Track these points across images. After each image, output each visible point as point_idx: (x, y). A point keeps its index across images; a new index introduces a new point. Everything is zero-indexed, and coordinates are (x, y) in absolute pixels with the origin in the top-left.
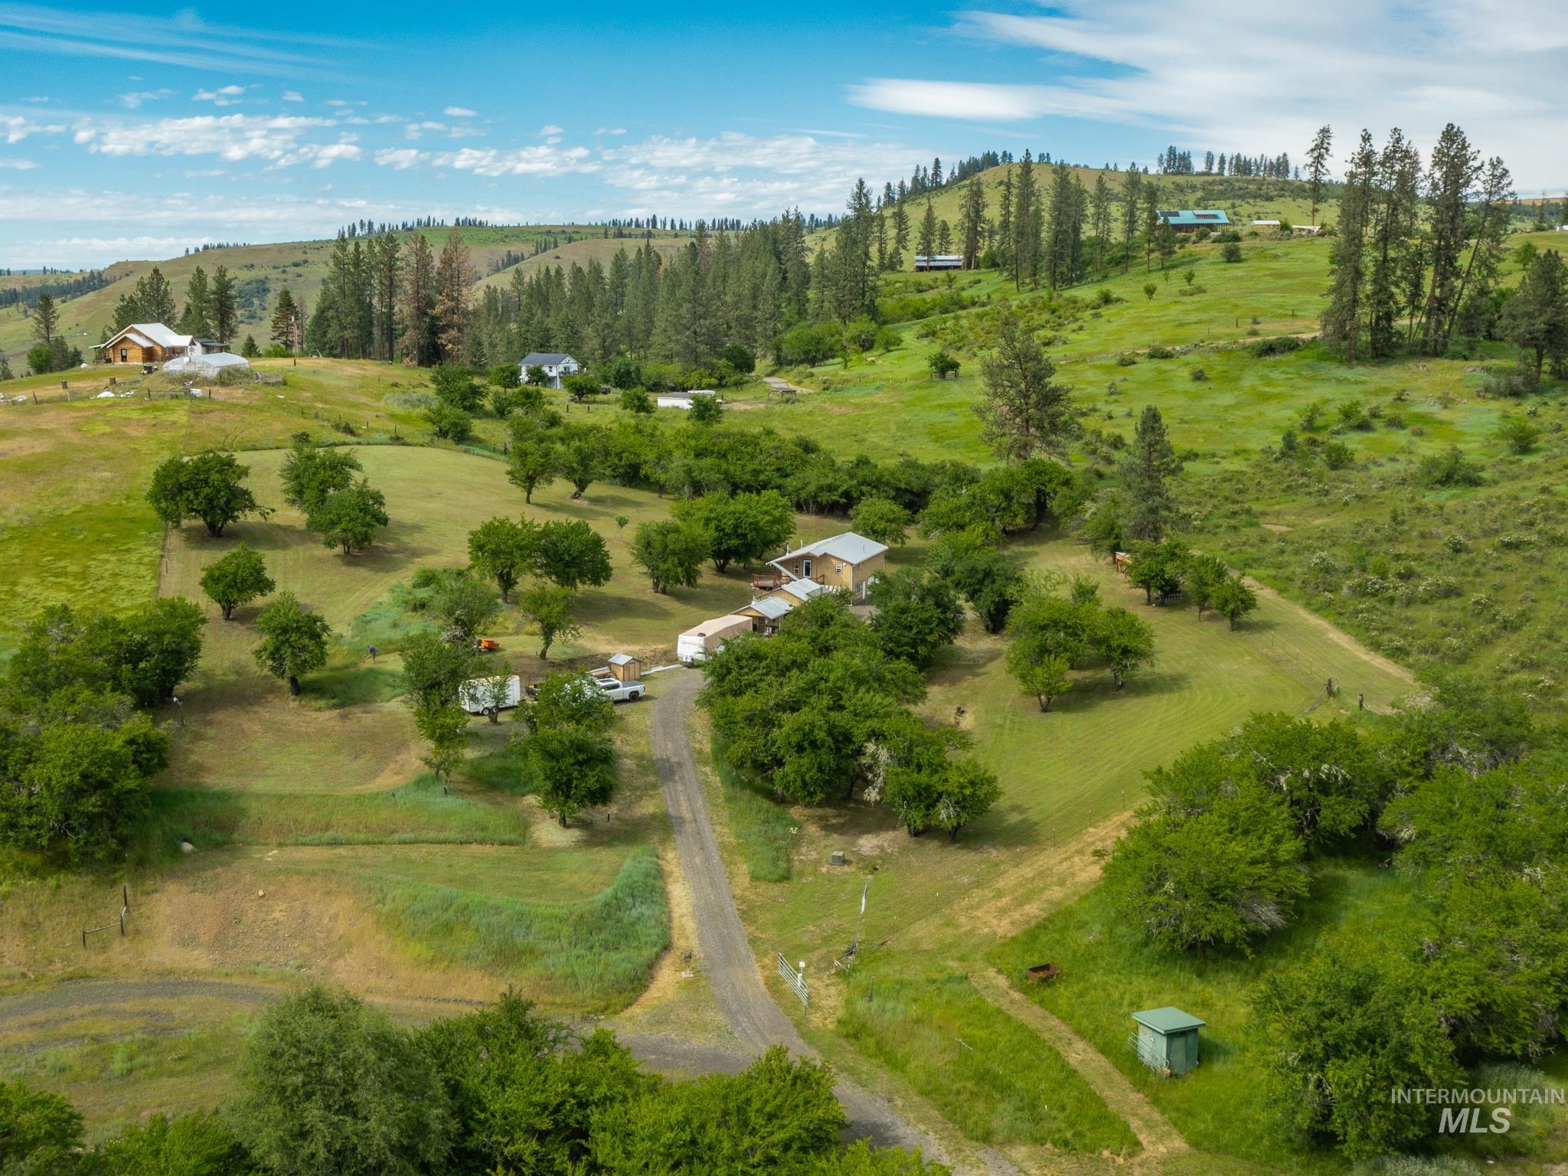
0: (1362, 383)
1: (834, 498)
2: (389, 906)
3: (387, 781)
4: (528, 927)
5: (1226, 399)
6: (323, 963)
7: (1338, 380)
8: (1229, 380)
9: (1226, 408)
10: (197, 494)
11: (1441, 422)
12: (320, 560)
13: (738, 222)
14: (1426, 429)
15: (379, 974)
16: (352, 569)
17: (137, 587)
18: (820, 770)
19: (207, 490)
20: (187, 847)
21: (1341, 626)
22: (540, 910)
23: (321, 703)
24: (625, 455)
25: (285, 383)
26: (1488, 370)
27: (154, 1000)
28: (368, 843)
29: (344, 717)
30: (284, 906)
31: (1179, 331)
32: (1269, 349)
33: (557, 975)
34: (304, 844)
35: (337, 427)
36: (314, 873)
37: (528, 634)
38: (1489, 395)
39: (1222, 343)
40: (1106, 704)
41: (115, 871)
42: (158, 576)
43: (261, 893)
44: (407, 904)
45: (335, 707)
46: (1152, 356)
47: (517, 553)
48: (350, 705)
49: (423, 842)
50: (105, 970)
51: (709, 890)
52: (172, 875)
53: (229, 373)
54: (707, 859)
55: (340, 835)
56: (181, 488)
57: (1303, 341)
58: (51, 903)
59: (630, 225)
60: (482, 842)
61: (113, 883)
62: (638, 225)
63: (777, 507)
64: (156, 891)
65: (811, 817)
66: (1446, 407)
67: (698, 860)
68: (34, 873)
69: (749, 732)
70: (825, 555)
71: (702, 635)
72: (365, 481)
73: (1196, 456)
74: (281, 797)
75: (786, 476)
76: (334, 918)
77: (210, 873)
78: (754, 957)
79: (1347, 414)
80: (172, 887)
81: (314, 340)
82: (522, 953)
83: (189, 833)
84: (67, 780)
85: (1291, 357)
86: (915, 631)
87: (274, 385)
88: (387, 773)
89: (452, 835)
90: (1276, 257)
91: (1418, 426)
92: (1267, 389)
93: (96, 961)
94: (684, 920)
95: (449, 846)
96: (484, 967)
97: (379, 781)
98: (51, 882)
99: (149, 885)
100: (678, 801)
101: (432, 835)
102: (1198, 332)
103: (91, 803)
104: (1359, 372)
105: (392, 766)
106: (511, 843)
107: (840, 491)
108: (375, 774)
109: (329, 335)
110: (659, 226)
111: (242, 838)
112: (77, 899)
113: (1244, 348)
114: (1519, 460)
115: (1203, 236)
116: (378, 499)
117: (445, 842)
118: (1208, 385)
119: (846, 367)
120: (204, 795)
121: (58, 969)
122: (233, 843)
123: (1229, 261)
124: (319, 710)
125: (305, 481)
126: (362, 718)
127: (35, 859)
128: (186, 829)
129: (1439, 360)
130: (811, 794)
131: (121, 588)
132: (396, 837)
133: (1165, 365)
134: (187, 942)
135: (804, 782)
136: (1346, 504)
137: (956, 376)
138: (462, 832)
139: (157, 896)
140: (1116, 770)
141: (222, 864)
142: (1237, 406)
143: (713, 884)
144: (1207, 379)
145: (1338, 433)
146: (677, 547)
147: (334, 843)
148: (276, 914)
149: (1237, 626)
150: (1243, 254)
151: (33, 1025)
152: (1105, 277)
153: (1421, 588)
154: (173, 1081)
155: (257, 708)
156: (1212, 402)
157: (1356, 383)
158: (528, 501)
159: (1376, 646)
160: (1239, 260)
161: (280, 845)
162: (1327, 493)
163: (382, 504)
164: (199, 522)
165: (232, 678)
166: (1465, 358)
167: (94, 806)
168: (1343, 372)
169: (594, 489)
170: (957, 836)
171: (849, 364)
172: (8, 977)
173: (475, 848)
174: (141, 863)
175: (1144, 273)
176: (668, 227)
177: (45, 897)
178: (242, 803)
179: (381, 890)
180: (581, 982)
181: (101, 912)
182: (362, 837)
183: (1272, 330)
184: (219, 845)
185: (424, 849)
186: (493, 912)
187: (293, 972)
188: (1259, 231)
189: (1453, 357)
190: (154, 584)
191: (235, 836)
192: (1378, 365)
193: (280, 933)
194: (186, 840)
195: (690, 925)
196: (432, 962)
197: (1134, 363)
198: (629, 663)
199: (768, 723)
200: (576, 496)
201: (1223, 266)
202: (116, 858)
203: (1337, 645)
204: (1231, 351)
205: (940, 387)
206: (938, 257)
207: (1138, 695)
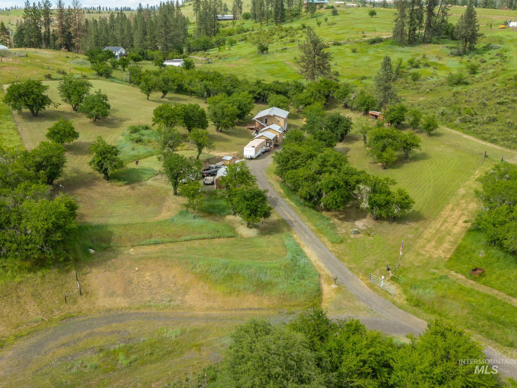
0: (409, 52)
1: (255, 95)
2: (198, 270)
3: (165, 215)
4: (266, 273)
5: (366, 59)
6: (179, 298)
7: (401, 51)
8: (365, 53)
9: (368, 61)
10: (28, 98)
11: (440, 65)
12: (85, 124)
13: (130, 8)
14: (438, 67)
15: (208, 300)
16: (100, 127)
17: (12, 139)
18: (342, 197)
19: (33, 96)
20: (92, 251)
21: (467, 133)
22: (268, 265)
23: (120, 183)
24: (176, 81)
25: (27, 56)
26: (447, 47)
27: (114, 325)
28: (171, 242)
29: (133, 188)
30: (149, 274)
31: (338, 36)
32: (373, 42)
33: (287, 292)
34: (143, 245)
35: (59, 72)
36: (158, 258)
37: (185, 150)
38: (452, 56)
39: (357, 40)
40: (406, 165)
41: (66, 265)
42: (19, 133)
43: (137, 269)
44: (207, 268)
45: (127, 184)
46: (334, 45)
47: (177, 117)
48: (132, 183)
49: (194, 240)
50: (80, 312)
51: (319, 249)
52: (92, 265)
53: (4, 52)
54: (310, 237)
55: (157, 239)
56: (20, 95)
57: (384, 39)
58: (42, 284)
59: (91, 9)
60: (219, 237)
61: (68, 271)
62: (94, 9)
63: (248, 98)
64: (89, 273)
65: (332, 216)
66: (440, 60)
67: (307, 237)
68: (30, 270)
69: (306, 183)
70: (274, 115)
71: (253, 147)
72: (100, 90)
73: (366, 78)
74: (125, 225)
75: (234, 88)
76: (174, 277)
77: (109, 263)
78: (356, 276)
79: (411, 62)
80: (95, 270)
81: (17, 43)
82: (267, 284)
83: (91, 245)
84: (46, 226)
85: (382, 44)
86: (327, 142)
87: (23, 57)
88: (164, 211)
89: (206, 235)
90: (349, 13)
91: (435, 66)
92: (378, 55)
93: (74, 309)
94: (317, 262)
95: (206, 240)
96: (254, 293)
97: (163, 214)
98: (40, 274)
99: (85, 270)
100: (284, 213)
101: (198, 236)
102: (347, 37)
103: (57, 236)
104: (407, 49)
105: (165, 208)
106: (232, 237)
107: (257, 93)
108: (159, 212)
109: (25, 40)
110: (102, 9)
111: (115, 245)
112: (53, 280)
113: (365, 41)
114: (474, 76)
115: (322, 7)
116: (105, 98)
117: (204, 239)
118: (358, 54)
119: (220, 51)
120: (91, 227)
121: (57, 315)
122: (111, 247)
123: (334, 15)
124: (120, 186)
125: (70, 92)
126: (140, 189)
127: (28, 264)
128: (88, 243)
129: (430, 44)
130: (339, 207)
131: (5, 139)
132: (183, 238)
133: (340, 47)
134: (113, 294)
135: (336, 202)
136: (428, 92)
137: (267, 53)
138: (209, 234)
139: (89, 275)
140: (431, 189)
141: (114, 258)
142: (371, 61)
143: (319, 246)
144: (357, 52)
145: (409, 69)
146: (229, 113)
147: (156, 243)
148: (148, 278)
149: (430, 135)
150: (339, 13)
151: (64, 345)
152: (292, 21)
153: (485, 119)
154: (154, 366)
155: (93, 187)
156: (362, 59)
157: (407, 52)
158: (148, 99)
159: (484, 139)
160: (337, 15)
161: (132, 246)
162: (419, 89)
163: (107, 100)
164: (28, 110)
165: (75, 175)
166: (438, 44)
167: (59, 237)
168: (400, 49)
169: (169, 95)
170: (395, 219)
171: (221, 50)
172: (36, 322)
173: (217, 240)
174: (77, 260)
175: (306, 19)
176: (105, 10)
177: (39, 281)
178: (110, 229)
179: (192, 263)
180: (298, 295)
181: (66, 285)
182: (168, 239)
183: (371, 36)
184: (105, 249)
185: (197, 242)
186: (248, 268)
187: (168, 304)
188: (340, 5)
189: (434, 43)
190: (19, 137)
191: (112, 244)
192: (412, 46)
193: (153, 286)
194: (90, 248)
195: (322, 265)
196: (230, 293)
197: (329, 47)
198: (231, 159)
199: (314, 180)
200: (163, 97)
201: (333, 16)
202: (67, 260)
203: (470, 140)
204: (361, 42)
205: (262, 57)
206: (225, 16)
207: (415, 161)
